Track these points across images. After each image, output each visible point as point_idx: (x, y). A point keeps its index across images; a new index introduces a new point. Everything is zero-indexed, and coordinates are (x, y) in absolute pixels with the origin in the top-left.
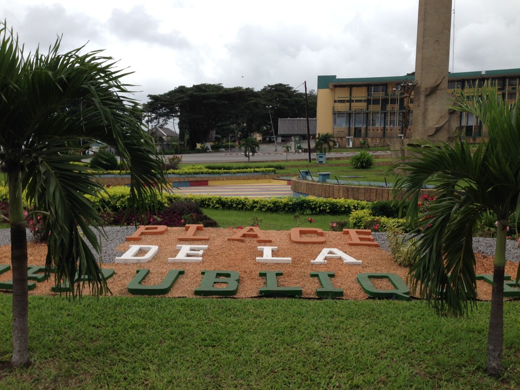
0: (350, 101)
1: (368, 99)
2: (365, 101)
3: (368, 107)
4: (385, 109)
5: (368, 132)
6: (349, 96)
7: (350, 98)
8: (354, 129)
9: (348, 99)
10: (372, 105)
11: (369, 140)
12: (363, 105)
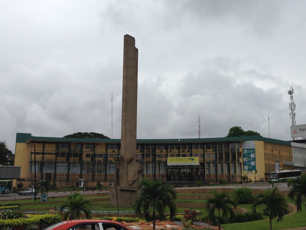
0: (43, 154)
1: (56, 152)
2: (54, 154)
3: (56, 158)
4: (69, 161)
5: (56, 177)
6: (42, 149)
7: (43, 152)
8: (45, 174)
9: (42, 152)
10: (59, 157)
11: (58, 183)
12: (53, 157)
